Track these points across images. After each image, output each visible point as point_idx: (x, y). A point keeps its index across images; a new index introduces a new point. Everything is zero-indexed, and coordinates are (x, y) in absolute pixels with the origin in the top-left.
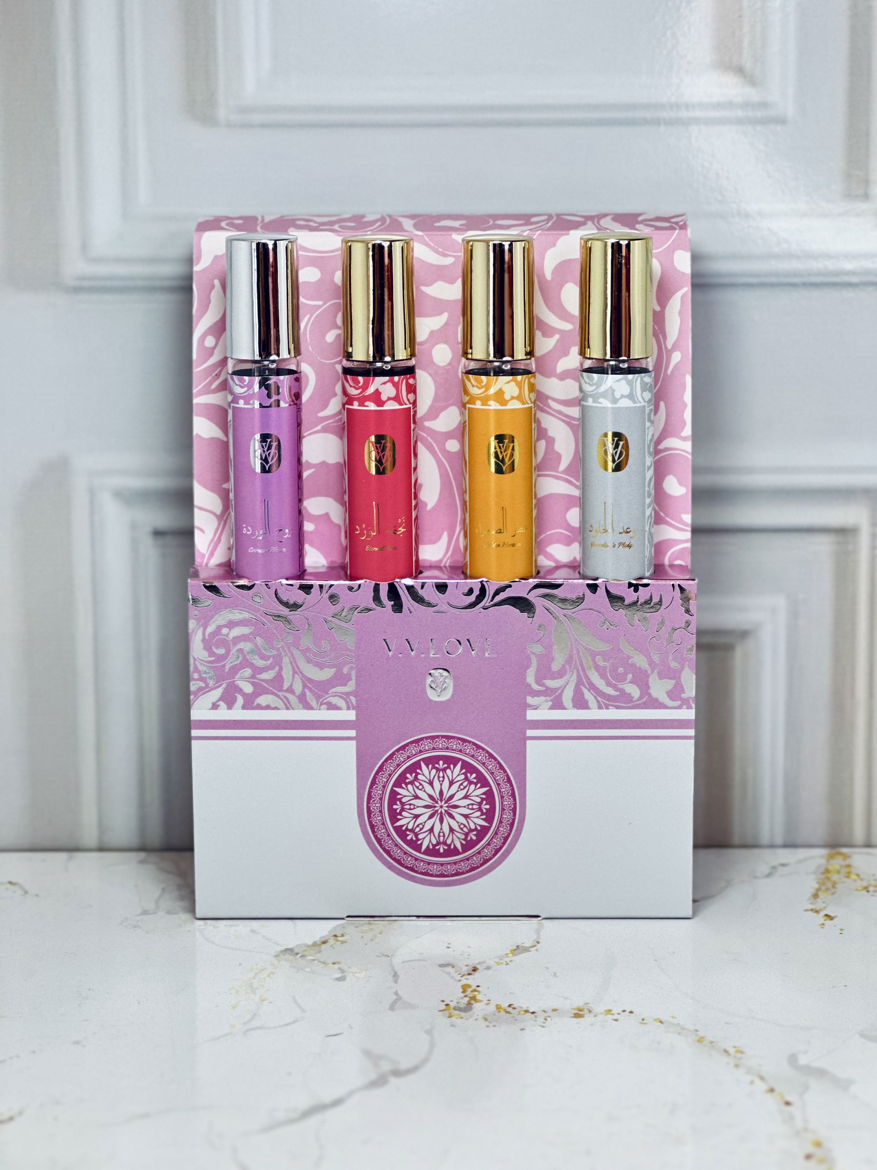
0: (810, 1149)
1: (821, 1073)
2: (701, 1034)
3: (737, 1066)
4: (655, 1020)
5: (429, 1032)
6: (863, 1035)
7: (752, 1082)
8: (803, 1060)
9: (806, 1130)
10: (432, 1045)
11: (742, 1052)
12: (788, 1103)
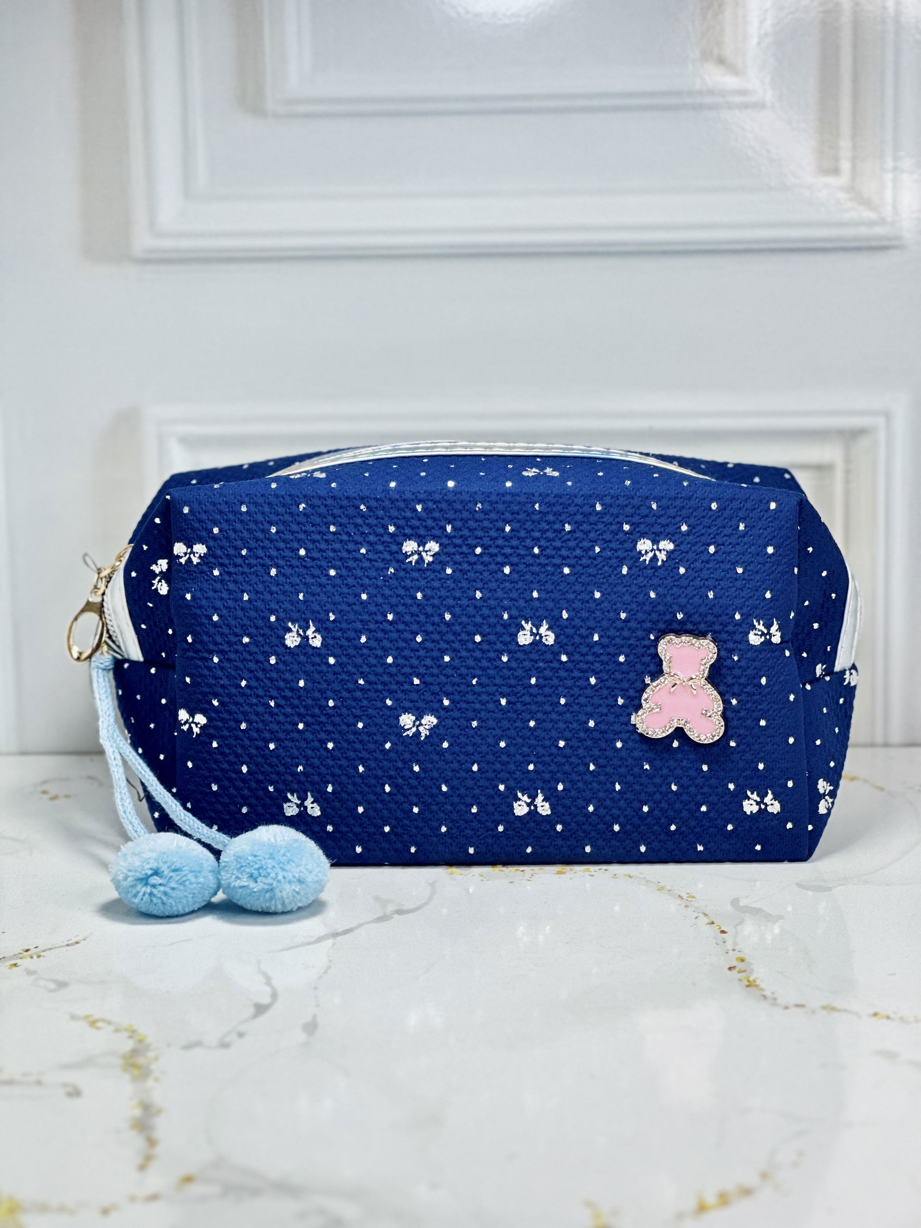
0: (734, 963)
1: (755, 912)
2: (662, 884)
3: (686, 906)
4: (625, 875)
5: (432, 885)
6: (799, 885)
7: (696, 918)
8: (743, 903)
9: (734, 950)
10: (433, 893)
11: (693, 897)
12: (723, 932)
